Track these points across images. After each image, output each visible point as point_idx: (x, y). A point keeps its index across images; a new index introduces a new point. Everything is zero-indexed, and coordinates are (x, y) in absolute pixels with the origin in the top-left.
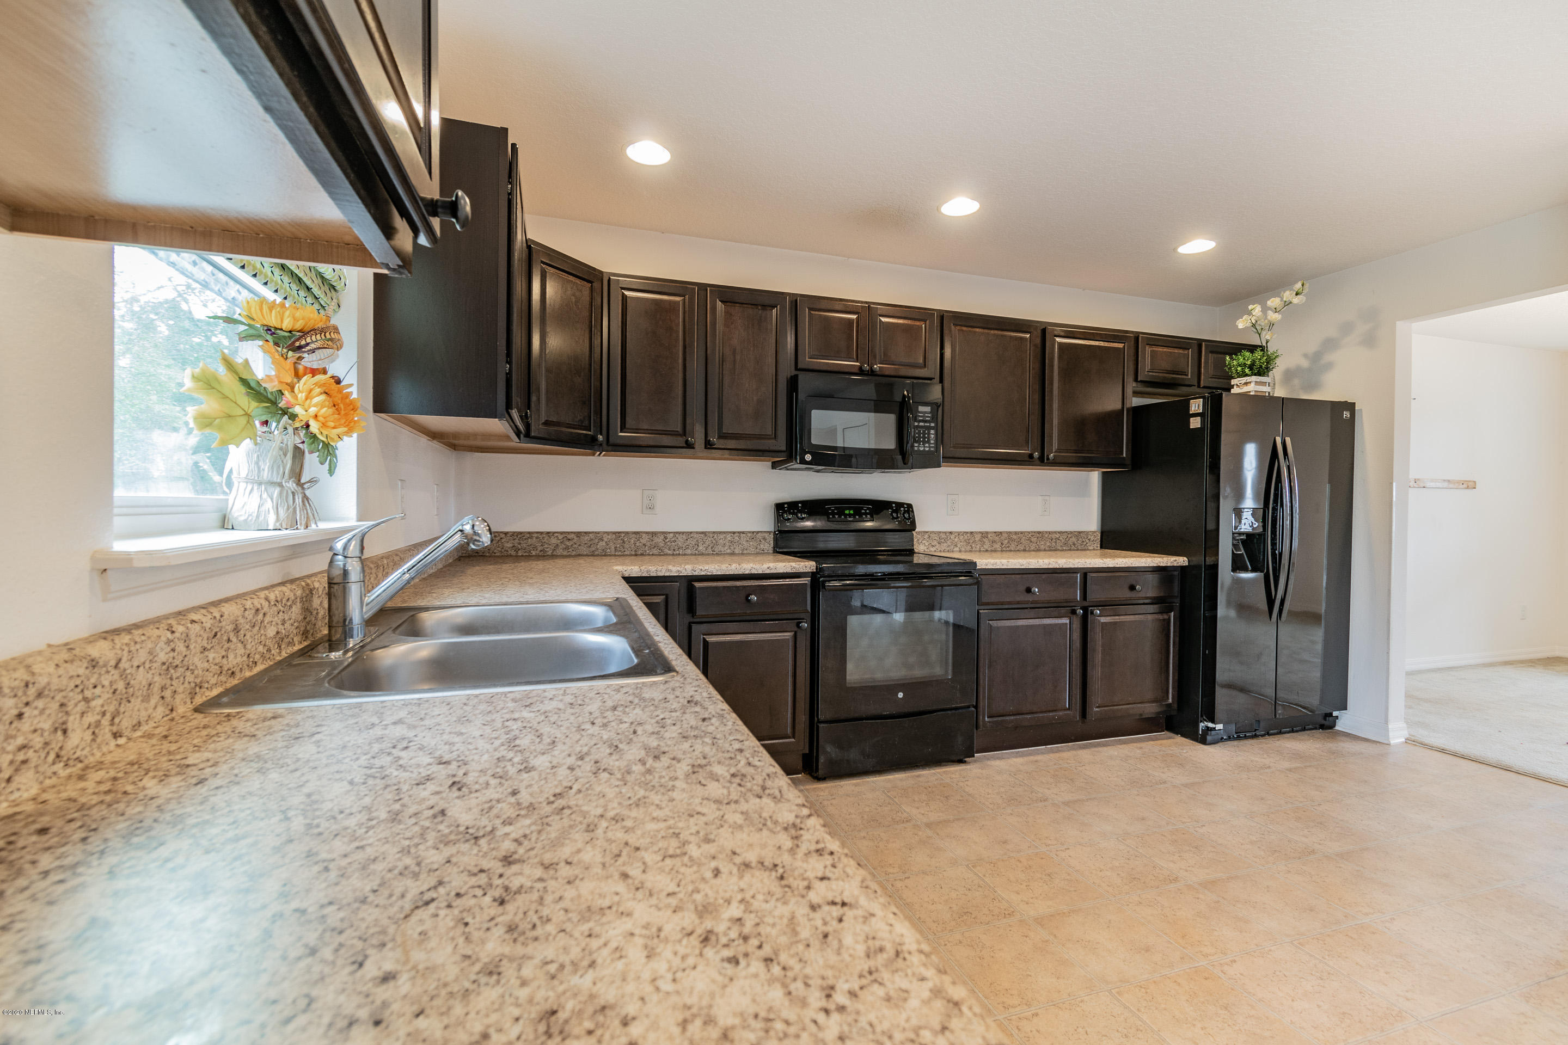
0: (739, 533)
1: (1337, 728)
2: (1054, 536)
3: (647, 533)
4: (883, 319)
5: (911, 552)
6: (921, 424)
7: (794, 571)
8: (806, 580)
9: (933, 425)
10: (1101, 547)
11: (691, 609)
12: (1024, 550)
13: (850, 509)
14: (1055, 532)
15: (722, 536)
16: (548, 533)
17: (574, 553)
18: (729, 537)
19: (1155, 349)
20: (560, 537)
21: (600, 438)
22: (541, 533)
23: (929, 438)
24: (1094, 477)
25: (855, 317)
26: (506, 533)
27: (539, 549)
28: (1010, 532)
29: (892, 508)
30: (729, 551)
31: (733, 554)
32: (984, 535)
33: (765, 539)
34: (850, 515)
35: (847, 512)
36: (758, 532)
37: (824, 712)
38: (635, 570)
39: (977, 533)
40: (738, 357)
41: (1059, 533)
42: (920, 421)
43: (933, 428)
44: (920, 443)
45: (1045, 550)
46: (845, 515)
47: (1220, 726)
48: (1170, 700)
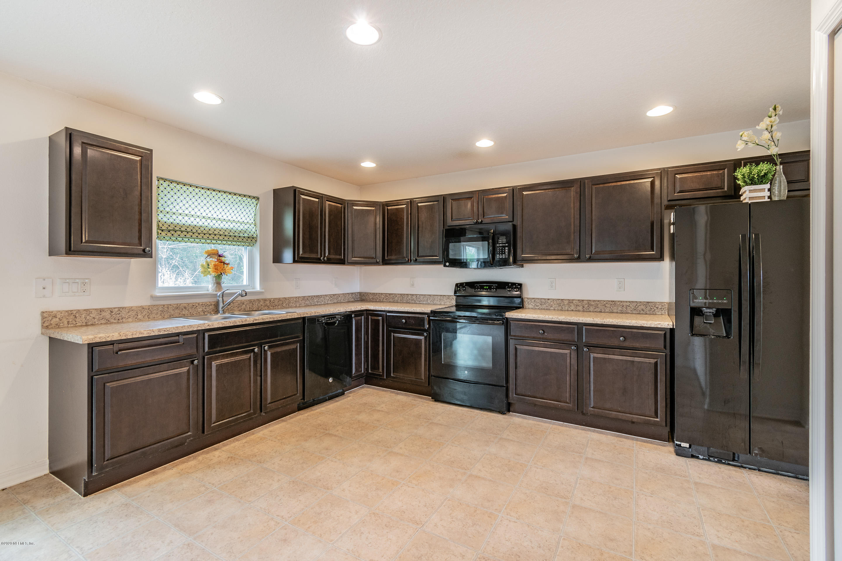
0: (443, 296)
3: (411, 295)
4: (486, 197)
8: (426, 316)
11: (387, 323)
12: (601, 312)
13: (487, 286)
14: (626, 302)
15: (436, 297)
19: (685, 176)
22: (380, 293)
23: (505, 251)
25: (471, 199)
26: (370, 293)
27: (379, 299)
28: (590, 300)
29: (508, 285)
30: (439, 303)
32: (571, 301)
34: (485, 289)
35: (485, 287)
37: (431, 373)
39: (566, 300)
41: (629, 302)
42: (500, 244)
43: (506, 246)
44: (499, 254)
45: (617, 313)
46: (483, 289)
47: (685, 445)
48: (658, 419)
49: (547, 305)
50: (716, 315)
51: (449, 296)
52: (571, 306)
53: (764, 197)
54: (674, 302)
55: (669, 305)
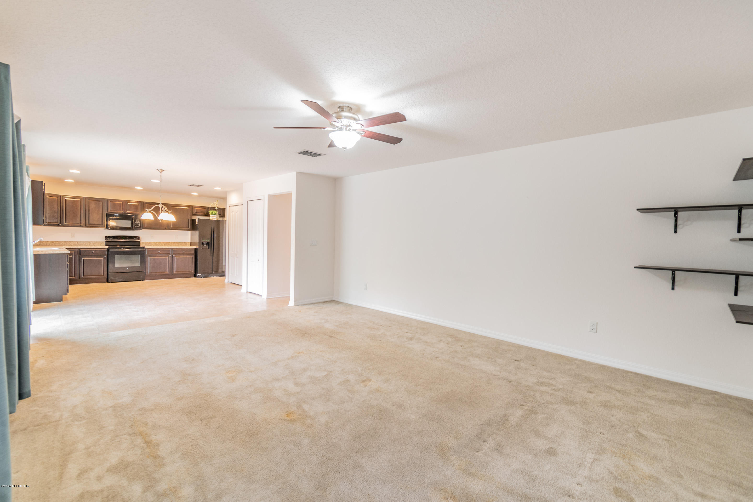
0: (96, 241)
3: (73, 241)
4: (129, 203)
5: (140, 246)
6: (137, 222)
7: (104, 248)
8: (106, 249)
9: (140, 222)
10: (190, 245)
11: (80, 254)
12: (170, 246)
14: (178, 242)
16: (48, 241)
18: (93, 243)
19: (197, 208)
21: (60, 225)
23: (139, 225)
24: (190, 231)
25: (121, 203)
28: (166, 242)
29: (134, 237)
31: (94, 245)
32: (160, 243)
33: (103, 243)
34: (123, 239)
35: (123, 238)
36: (101, 242)
37: (109, 272)
38: (68, 247)
39: (158, 242)
40: (93, 210)
44: (136, 226)
45: (175, 246)
46: (122, 239)
47: (200, 275)
48: (193, 271)
49: (150, 244)
50: (206, 244)
52: (160, 244)
53: (214, 218)
54: (198, 242)
55: (191, 243)
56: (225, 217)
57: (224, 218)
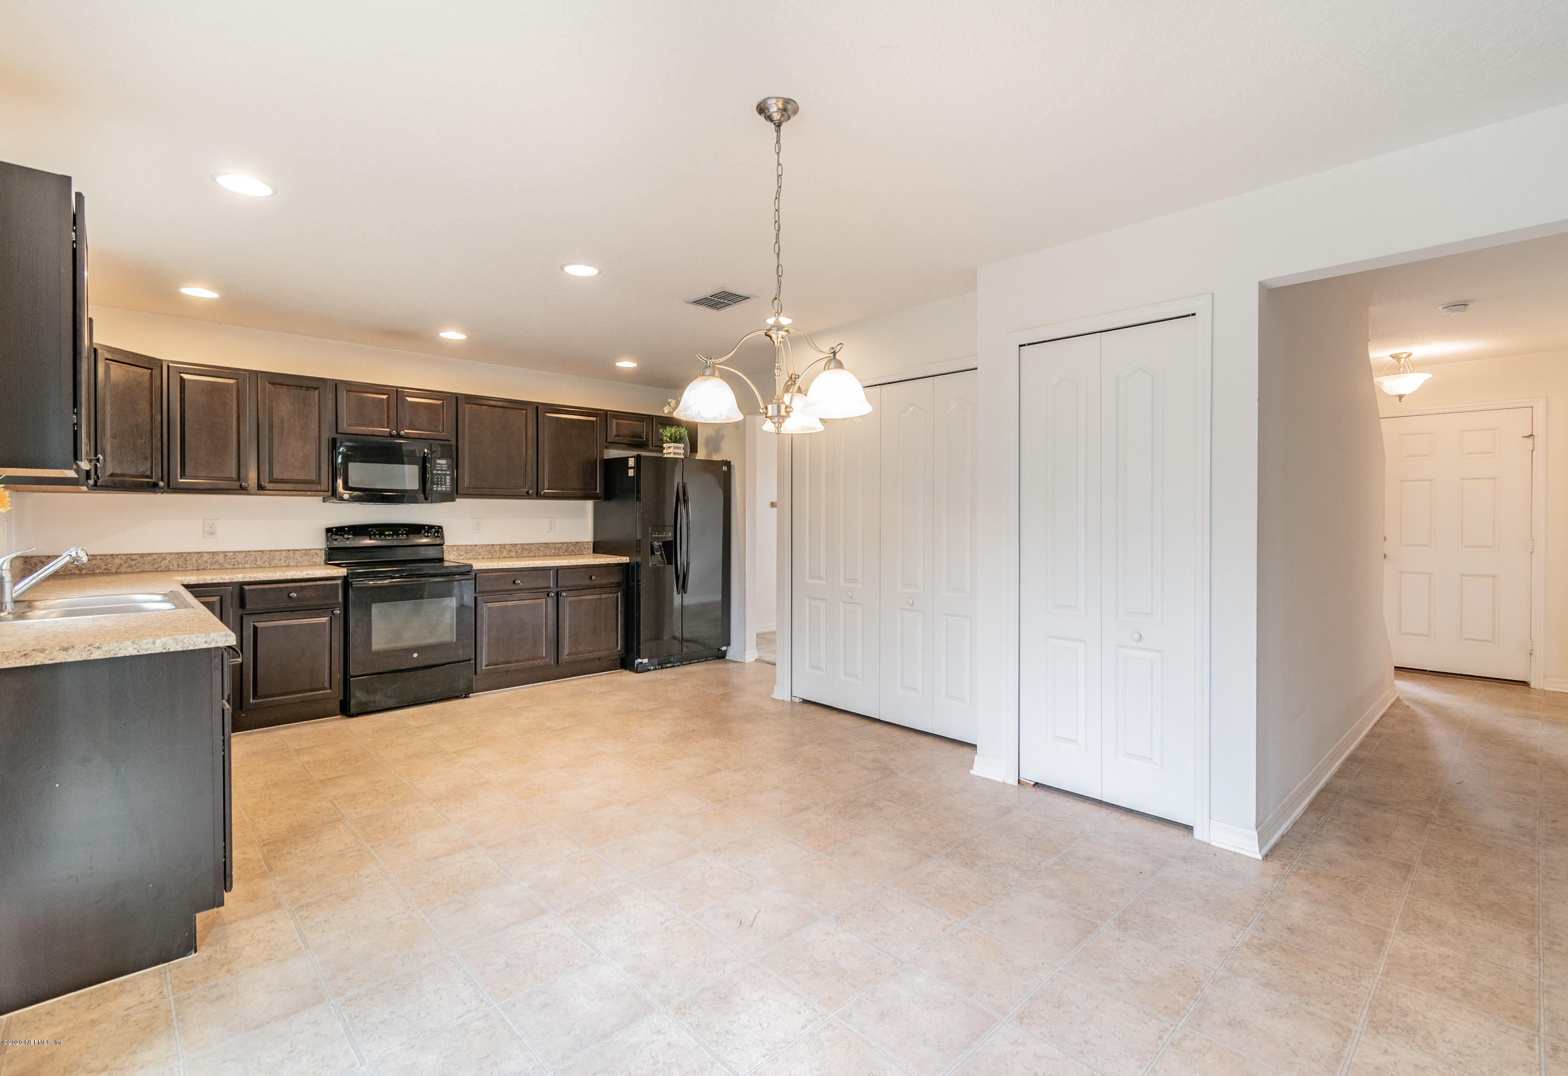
0: (294, 550)
1: (727, 658)
2: (557, 546)
3: (208, 553)
4: (409, 399)
5: (441, 560)
6: (439, 472)
7: (329, 575)
8: (339, 582)
9: (448, 472)
10: (594, 552)
11: (242, 605)
12: (535, 556)
13: (389, 531)
14: (558, 543)
15: (278, 553)
17: (138, 570)
18: (284, 554)
19: (619, 421)
20: (124, 558)
21: (161, 484)
22: (105, 555)
23: (445, 481)
24: (589, 504)
25: (385, 397)
27: (103, 568)
28: (523, 544)
29: (425, 529)
30: (284, 564)
31: (288, 566)
32: (503, 546)
33: (317, 554)
34: (389, 535)
35: (387, 533)
36: (310, 550)
37: (351, 672)
38: (193, 579)
39: (496, 545)
40: (286, 425)
41: (561, 543)
42: (438, 470)
43: (448, 475)
44: (437, 484)
45: (550, 556)
46: (385, 535)
47: (646, 661)
48: (619, 648)
49: (474, 553)
50: (661, 548)
51: (306, 550)
52: (503, 552)
53: (679, 454)
54: (636, 539)
55: (594, 543)
56: (697, 452)
57: (695, 454)
